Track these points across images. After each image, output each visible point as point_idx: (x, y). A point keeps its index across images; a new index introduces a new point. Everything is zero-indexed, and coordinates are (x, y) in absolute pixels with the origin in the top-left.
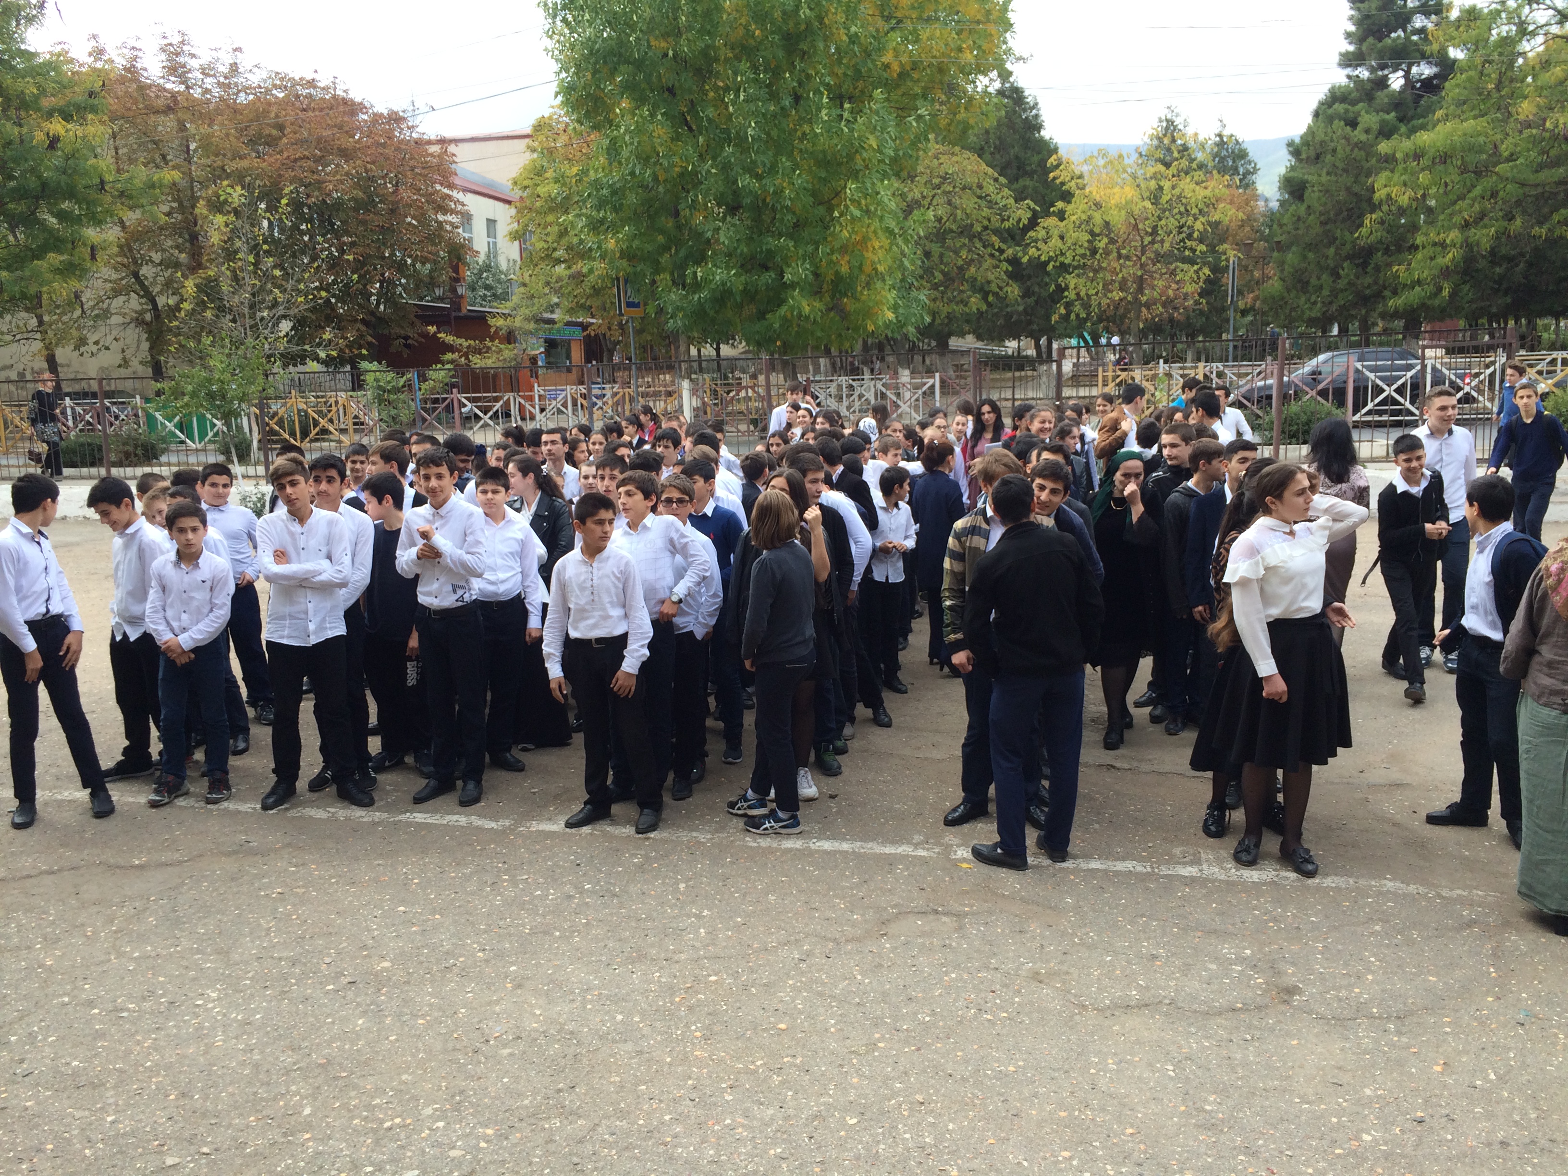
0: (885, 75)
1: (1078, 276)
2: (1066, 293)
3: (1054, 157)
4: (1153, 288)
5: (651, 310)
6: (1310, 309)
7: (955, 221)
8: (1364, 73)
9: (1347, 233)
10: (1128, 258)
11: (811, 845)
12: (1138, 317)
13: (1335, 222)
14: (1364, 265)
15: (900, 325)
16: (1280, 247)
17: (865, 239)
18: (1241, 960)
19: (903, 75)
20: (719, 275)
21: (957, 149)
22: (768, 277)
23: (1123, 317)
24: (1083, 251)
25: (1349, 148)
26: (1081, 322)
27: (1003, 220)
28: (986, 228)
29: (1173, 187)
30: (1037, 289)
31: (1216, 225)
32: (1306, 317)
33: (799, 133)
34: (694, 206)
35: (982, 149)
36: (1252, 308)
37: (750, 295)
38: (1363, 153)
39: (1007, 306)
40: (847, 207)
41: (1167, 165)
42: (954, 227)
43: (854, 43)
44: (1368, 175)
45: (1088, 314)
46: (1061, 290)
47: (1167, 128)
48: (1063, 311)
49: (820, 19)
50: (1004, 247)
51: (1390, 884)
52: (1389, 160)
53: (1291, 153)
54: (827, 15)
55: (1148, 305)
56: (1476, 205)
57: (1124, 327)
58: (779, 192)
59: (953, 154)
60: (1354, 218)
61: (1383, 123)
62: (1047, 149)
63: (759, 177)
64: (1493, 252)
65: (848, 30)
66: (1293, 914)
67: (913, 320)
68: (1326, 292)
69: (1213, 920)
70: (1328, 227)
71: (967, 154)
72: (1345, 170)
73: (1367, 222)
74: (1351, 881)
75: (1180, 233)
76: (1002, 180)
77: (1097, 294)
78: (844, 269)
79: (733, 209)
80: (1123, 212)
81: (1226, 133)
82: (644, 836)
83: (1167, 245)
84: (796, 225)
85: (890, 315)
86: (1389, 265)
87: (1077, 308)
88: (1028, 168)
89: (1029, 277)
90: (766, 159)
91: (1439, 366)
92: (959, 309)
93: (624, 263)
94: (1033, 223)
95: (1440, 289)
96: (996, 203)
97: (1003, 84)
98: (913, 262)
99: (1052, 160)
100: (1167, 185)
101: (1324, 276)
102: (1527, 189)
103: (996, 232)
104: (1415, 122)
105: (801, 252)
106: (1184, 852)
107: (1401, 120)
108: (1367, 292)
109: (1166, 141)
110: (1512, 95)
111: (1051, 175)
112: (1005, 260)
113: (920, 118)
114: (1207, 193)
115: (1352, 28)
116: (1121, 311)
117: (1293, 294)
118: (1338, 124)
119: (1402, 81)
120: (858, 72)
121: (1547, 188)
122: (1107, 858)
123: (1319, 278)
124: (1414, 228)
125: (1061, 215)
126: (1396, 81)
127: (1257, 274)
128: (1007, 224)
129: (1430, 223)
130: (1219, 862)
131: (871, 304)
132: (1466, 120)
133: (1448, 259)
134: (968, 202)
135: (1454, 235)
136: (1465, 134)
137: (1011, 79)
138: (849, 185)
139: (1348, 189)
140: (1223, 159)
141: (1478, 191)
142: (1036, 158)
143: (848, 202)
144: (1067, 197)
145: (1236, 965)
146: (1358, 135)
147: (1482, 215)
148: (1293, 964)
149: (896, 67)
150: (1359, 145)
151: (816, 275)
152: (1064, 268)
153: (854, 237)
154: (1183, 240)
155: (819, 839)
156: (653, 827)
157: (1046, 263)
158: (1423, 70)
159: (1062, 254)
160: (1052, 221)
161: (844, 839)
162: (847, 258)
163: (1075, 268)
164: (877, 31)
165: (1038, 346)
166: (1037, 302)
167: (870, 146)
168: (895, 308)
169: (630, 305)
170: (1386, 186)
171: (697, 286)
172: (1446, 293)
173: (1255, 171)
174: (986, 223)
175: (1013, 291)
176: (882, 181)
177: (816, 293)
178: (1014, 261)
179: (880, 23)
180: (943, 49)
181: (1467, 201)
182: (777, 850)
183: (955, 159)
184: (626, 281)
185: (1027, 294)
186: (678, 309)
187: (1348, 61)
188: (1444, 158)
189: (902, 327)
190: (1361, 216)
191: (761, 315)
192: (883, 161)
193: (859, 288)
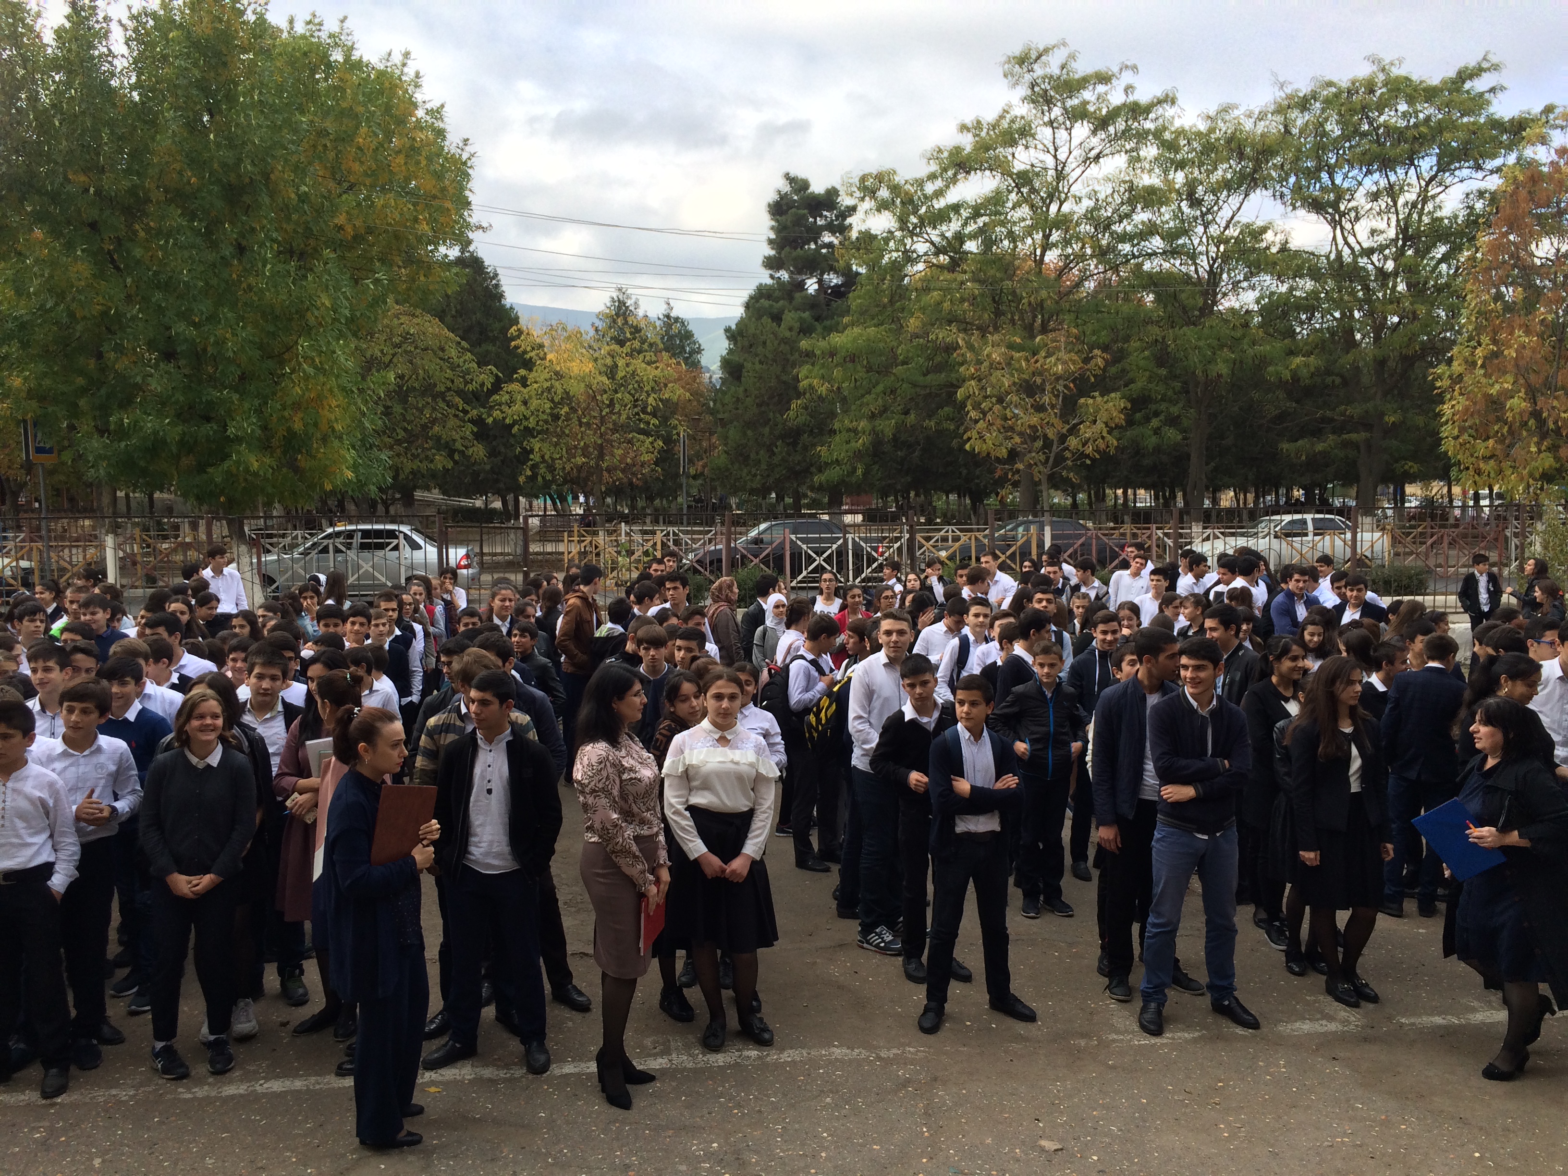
0: (339, 236)
1: (542, 440)
2: (531, 456)
3: (515, 327)
4: (613, 455)
5: (67, 457)
6: (752, 481)
7: (417, 379)
8: (784, 275)
9: (778, 415)
10: (588, 425)
11: (258, 1088)
12: (600, 481)
13: (768, 405)
14: (795, 444)
15: (361, 484)
16: (723, 423)
17: (320, 398)
18: (710, 1156)
19: (358, 238)
20: (150, 424)
21: (418, 312)
22: (209, 429)
23: (587, 479)
24: (545, 417)
25: (777, 342)
26: (547, 484)
27: (466, 383)
28: (449, 389)
29: (627, 365)
30: (503, 450)
31: (666, 402)
32: (748, 487)
33: (244, 285)
34: (119, 349)
35: (443, 311)
36: (702, 474)
37: (187, 446)
38: (788, 347)
39: (474, 464)
40: (300, 364)
41: (621, 343)
42: (416, 385)
43: (303, 202)
44: (794, 366)
45: (554, 476)
46: (528, 452)
47: (619, 307)
48: (529, 473)
49: (266, 176)
50: (468, 408)
51: (837, 1051)
52: (809, 355)
53: (728, 338)
54: (272, 172)
55: (608, 470)
56: (880, 400)
57: (588, 489)
58: (220, 343)
59: (413, 315)
60: (784, 404)
61: (802, 320)
62: (508, 318)
63: (196, 325)
64: (895, 439)
65: (298, 189)
66: (756, 1098)
67: (374, 480)
68: (764, 466)
69: (682, 1115)
70: (763, 409)
71: (428, 317)
72: (774, 361)
73: (793, 406)
74: (805, 1053)
75: (635, 406)
76: (463, 343)
77: (561, 458)
78: (298, 426)
79: (169, 355)
80: (583, 385)
81: (673, 314)
82: (49, 1101)
83: (624, 417)
84: (242, 378)
85: (350, 474)
86: (814, 445)
87: (542, 470)
88: (491, 334)
89: (495, 437)
90: (204, 307)
91: (857, 539)
92: (424, 466)
93: (34, 404)
94: (497, 387)
95: (855, 470)
96: (459, 366)
97: (462, 253)
98: (372, 422)
99: (513, 330)
100: (621, 363)
101: (762, 452)
102: (918, 390)
103: (460, 393)
104: (828, 323)
105: (246, 405)
106: (654, 1042)
107: (818, 319)
108: (798, 468)
109: (620, 321)
110: (903, 310)
111: (513, 343)
112: (469, 421)
113: (377, 282)
114: (657, 372)
115: (773, 236)
116: (583, 475)
117: (736, 466)
118: (766, 320)
119: (816, 286)
120: (308, 229)
121: (933, 390)
122: (581, 1060)
123: (757, 453)
124: (833, 415)
125: (524, 382)
126: (812, 285)
127: (705, 444)
128: (470, 387)
129: (845, 411)
130: (688, 1047)
131: (327, 463)
132: (869, 327)
133: (859, 443)
134: (430, 364)
135: (863, 424)
136: (869, 340)
137: (471, 248)
138: (300, 342)
139: (777, 377)
140: (671, 338)
141: (880, 388)
142: (497, 325)
143: (301, 360)
144: (529, 365)
145: (704, 1162)
146: (783, 331)
147: (884, 410)
148: (757, 1152)
149: (349, 229)
150: (785, 341)
151: (265, 428)
152: (528, 432)
153: (307, 394)
154: (637, 414)
155: (267, 1079)
156: (61, 1090)
157: (511, 426)
158: (834, 280)
159: (526, 419)
160: (515, 387)
161: (296, 1076)
162: (300, 415)
163: (539, 433)
164: (329, 191)
165: (504, 503)
166: (503, 462)
167: (323, 304)
168: (355, 467)
169: (39, 450)
170: (807, 377)
171: (121, 433)
172: (859, 472)
173: (699, 351)
174: (449, 384)
175: (479, 451)
176: (338, 339)
177: (266, 449)
178: (479, 422)
179: (332, 185)
180: (398, 217)
181: (873, 396)
182: (217, 1098)
183: (415, 321)
184: (35, 425)
185: (493, 453)
186: (100, 457)
187: (771, 264)
188: (852, 358)
189: (362, 486)
190: (789, 402)
191: (201, 468)
192: (338, 320)
193: (315, 445)
